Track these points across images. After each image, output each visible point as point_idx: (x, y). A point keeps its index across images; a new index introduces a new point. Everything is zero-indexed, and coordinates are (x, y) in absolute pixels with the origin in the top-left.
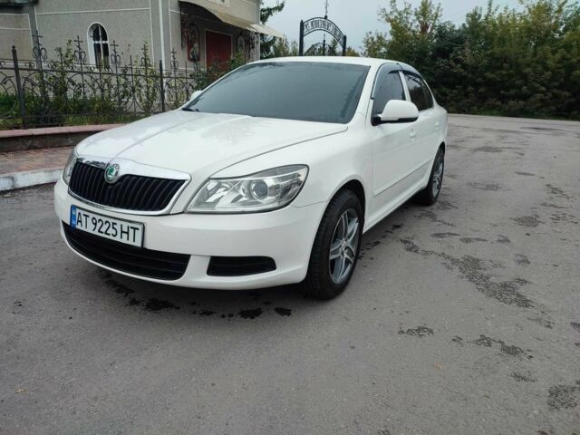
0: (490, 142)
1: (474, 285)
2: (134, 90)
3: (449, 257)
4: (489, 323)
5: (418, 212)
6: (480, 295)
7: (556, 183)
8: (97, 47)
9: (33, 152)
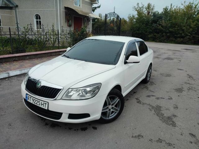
0: (170, 55)
1: (158, 118)
2: (49, 40)
3: (151, 105)
4: (162, 133)
5: (142, 86)
6: (160, 122)
7: (191, 74)
8: (37, 22)
9: (15, 62)
